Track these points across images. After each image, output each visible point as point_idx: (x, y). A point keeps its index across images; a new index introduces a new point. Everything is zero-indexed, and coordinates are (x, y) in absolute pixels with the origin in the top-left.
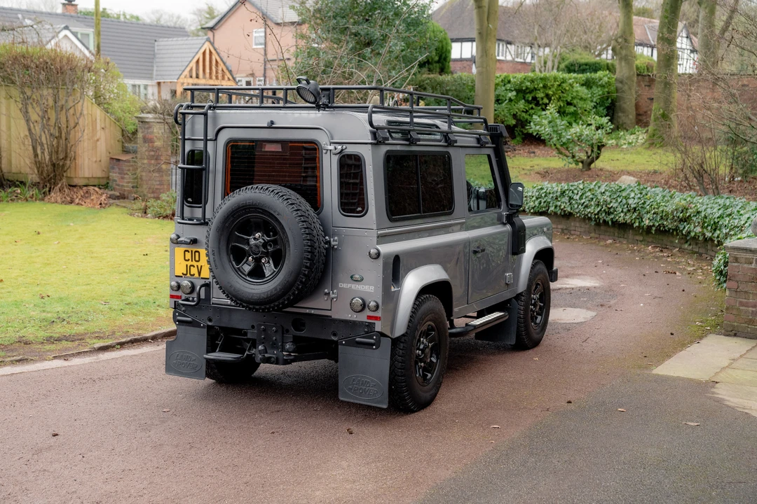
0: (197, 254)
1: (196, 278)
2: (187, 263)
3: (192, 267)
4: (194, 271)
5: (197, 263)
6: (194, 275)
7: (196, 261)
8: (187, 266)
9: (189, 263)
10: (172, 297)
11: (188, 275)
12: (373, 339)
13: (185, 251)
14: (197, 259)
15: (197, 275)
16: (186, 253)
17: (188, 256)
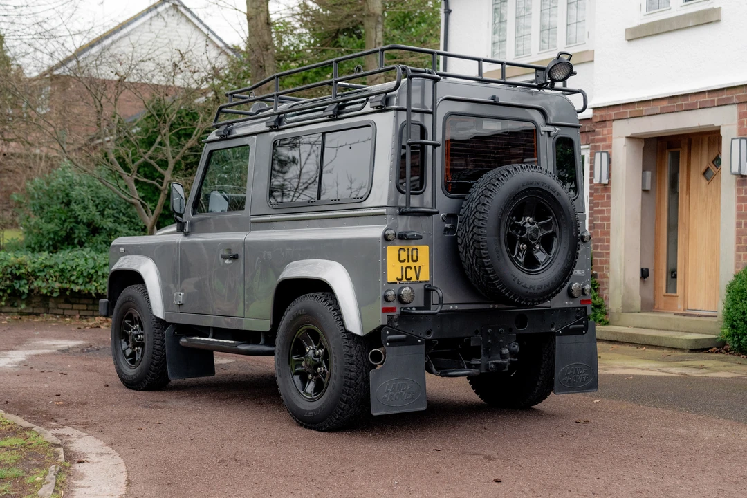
0: (415, 252)
1: (415, 283)
2: (403, 264)
3: (408, 270)
4: (411, 274)
5: (415, 264)
6: (411, 278)
7: (413, 261)
8: (402, 268)
9: (405, 264)
10: (385, 310)
11: (404, 280)
12: (582, 324)
13: (401, 249)
14: (415, 258)
15: (414, 279)
16: (402, 252)
17: (404, 255)
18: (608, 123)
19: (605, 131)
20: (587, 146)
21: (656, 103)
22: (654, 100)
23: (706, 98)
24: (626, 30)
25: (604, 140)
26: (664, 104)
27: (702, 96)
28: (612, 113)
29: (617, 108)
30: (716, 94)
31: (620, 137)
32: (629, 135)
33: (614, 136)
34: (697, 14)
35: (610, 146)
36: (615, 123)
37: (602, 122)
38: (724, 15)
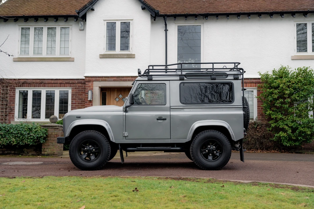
18: (91, 82)
19: (90, 84)
20: (71, 88)
21: (111, 78)
22: (110, 77)
23: (130, 78)
24: (100, 55)
25: (90, 87)
26: (115, 78)
27: (129, 78)
28: (94, 79)
29: (96, 78)
30: (134, 78)
31: (96, 86)
32: (100, 86)
33: (94, 86)
34: (128, 55)
35: (92, 89)
36: (94, 82)
37: (89, 81)
38: (136, 56)
